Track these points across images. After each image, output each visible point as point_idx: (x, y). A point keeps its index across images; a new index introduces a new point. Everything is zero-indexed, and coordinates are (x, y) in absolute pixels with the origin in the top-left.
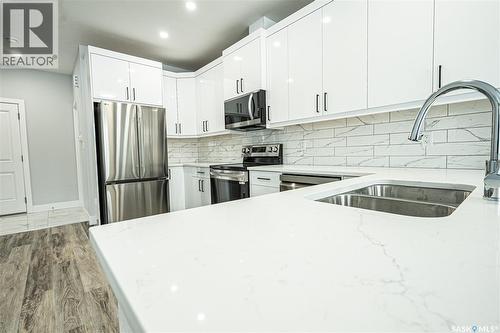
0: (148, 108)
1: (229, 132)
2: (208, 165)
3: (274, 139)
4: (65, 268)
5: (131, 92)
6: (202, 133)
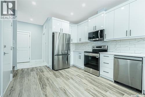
0: (66, 34)
1: (89, 42)
2: (84, 51)
4: (48, 80)
5: (62, 30)
6: (79, 42)
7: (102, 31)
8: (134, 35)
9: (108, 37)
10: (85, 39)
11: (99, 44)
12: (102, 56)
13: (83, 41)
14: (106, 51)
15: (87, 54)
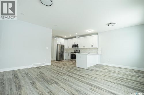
1: (73, 48)
2: (70, 52)
3: (78, 50)
6: (68, 48)
7: (77, 45)
8: (85, 47)
9: (79, 47)
10: (71, 47)
11: (76, 49)
12: (77, 54)
13: (70, 48)
14: (79, 52)
15: (72, 53)
